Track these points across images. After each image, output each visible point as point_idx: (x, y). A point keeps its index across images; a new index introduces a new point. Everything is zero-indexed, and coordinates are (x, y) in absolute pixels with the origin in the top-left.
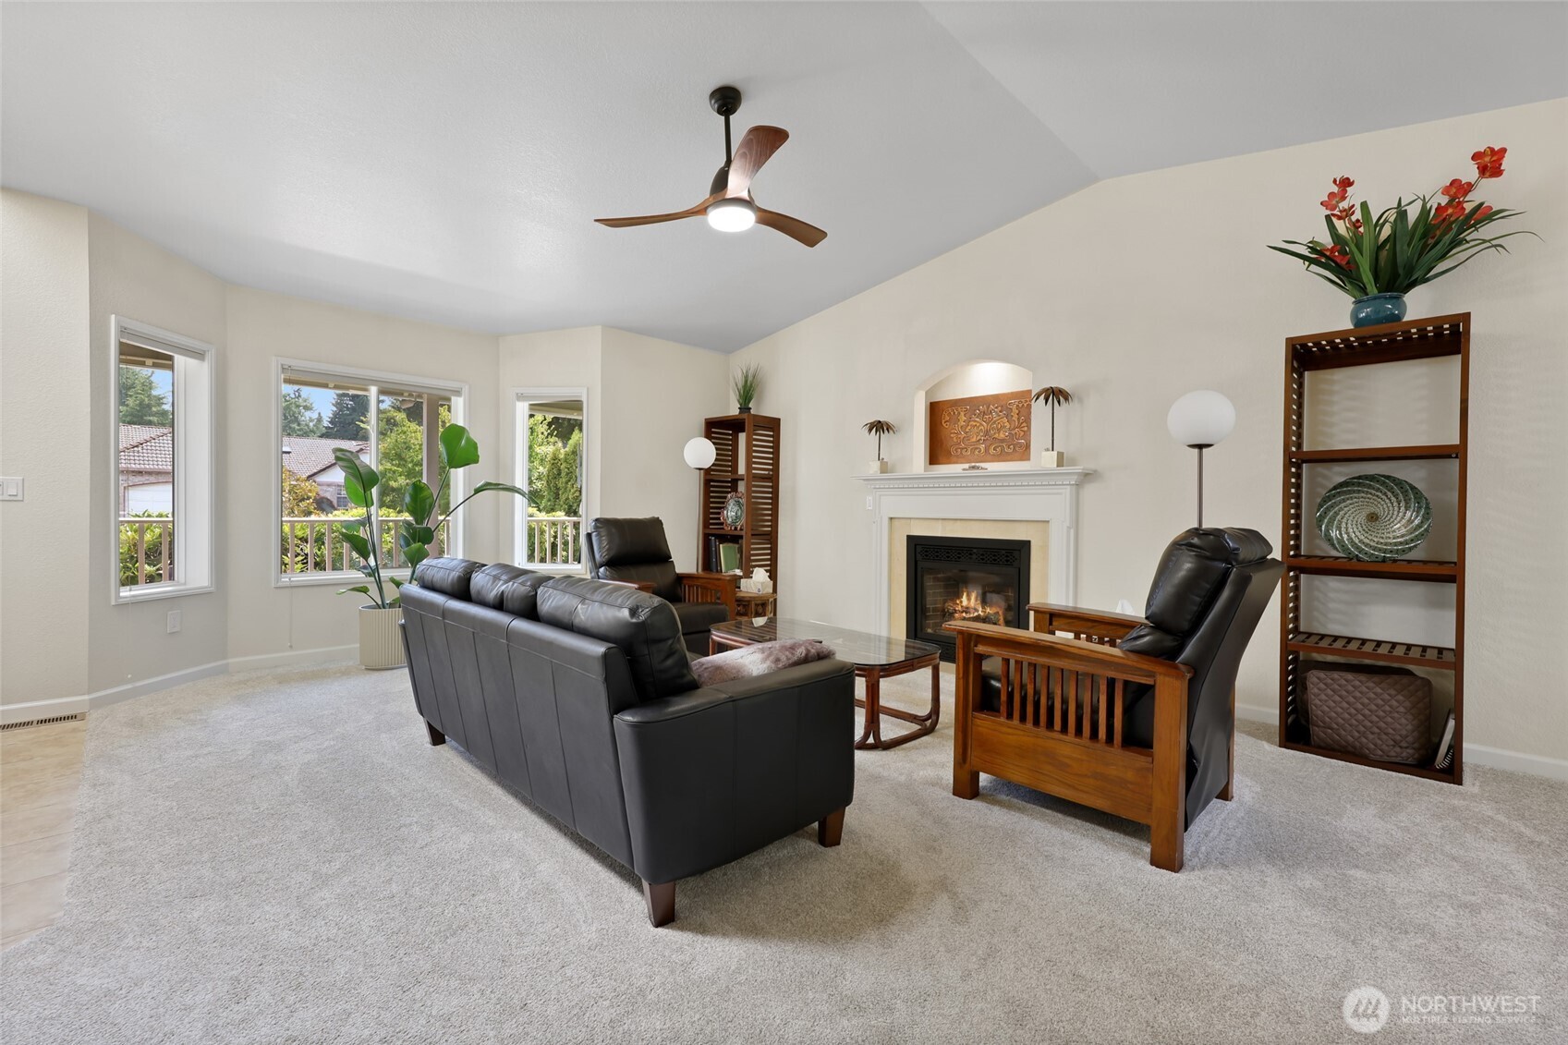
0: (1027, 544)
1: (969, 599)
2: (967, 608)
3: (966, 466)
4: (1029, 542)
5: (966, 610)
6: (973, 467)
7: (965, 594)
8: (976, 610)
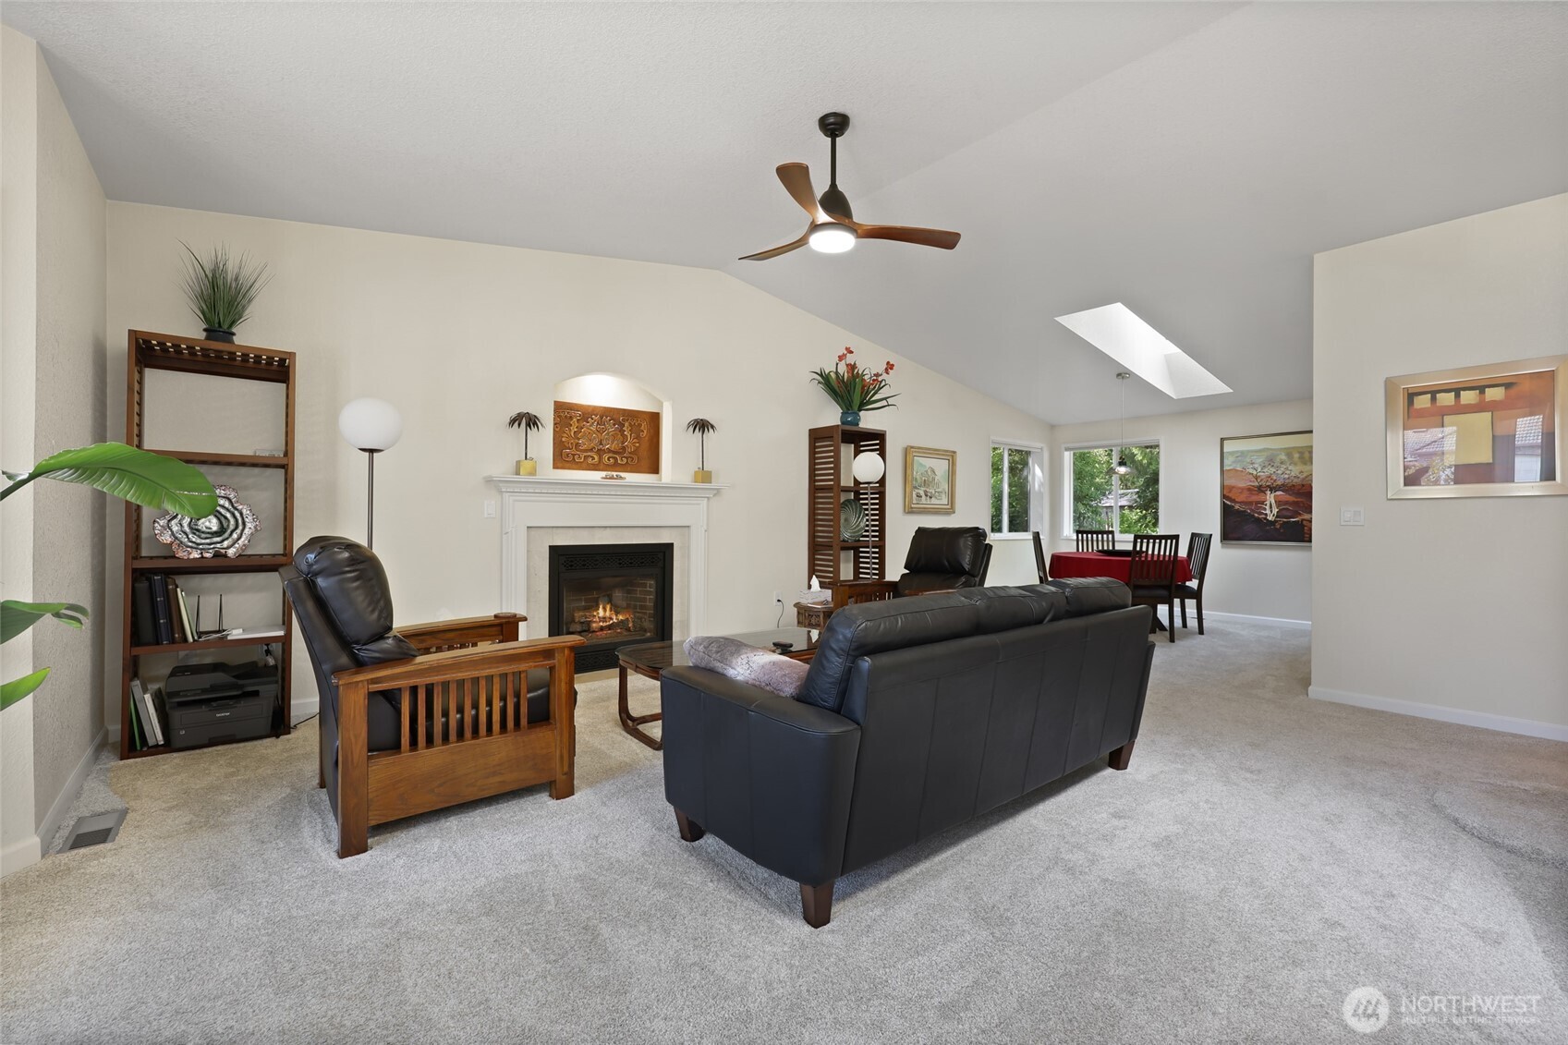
0: (670, 546)
1: (605, 609)
2: (604, 618)
3: (603, 474)
4: (672, 544)
5: (604, 619)
6: (612, 478)
7: (601, 606)
8: (611, 619)
